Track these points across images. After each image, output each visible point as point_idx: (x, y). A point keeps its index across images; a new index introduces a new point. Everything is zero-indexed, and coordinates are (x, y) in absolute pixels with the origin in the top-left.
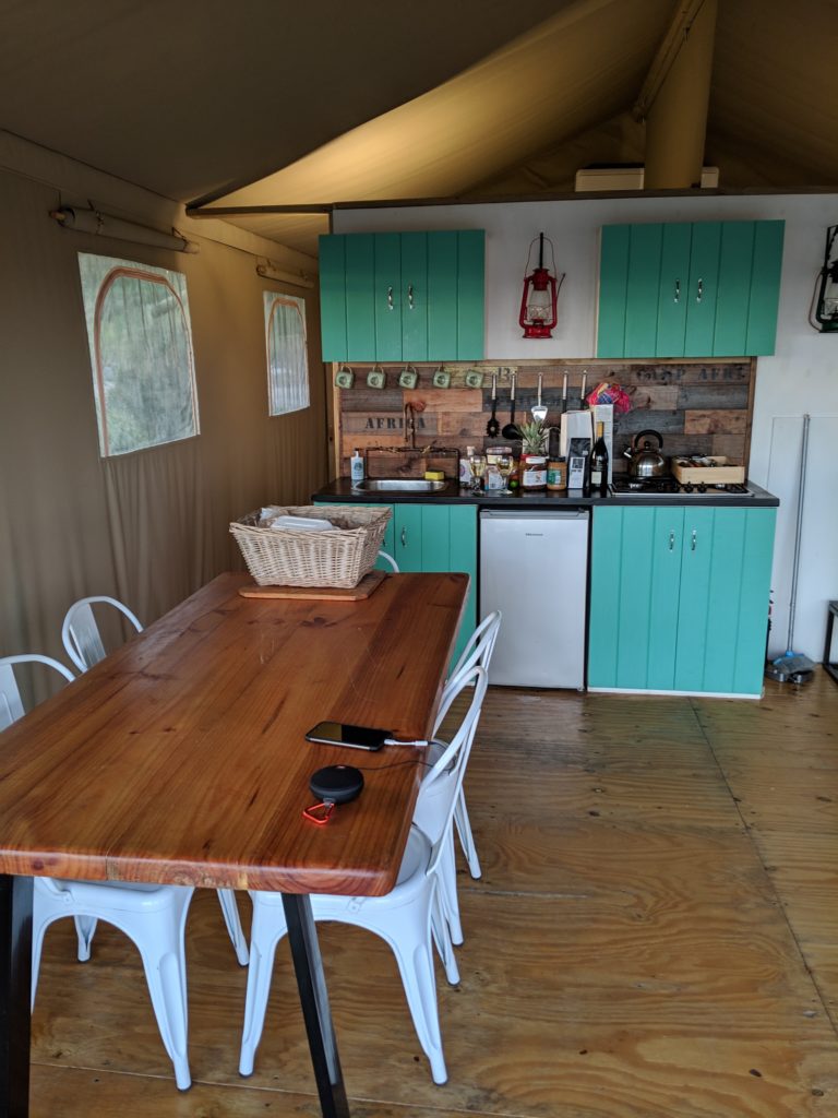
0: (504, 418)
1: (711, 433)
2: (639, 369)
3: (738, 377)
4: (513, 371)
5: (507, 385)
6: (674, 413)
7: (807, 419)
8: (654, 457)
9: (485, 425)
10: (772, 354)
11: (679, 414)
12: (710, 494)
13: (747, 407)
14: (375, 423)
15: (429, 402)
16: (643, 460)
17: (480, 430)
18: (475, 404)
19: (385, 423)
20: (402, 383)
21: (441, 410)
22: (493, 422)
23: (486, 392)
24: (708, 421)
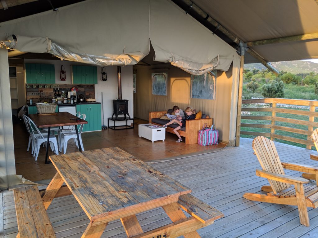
0: (57, 93)
1: (89, 95)
2: (78, 86)
3: (92, 87)
4: (58, 85)
5: (57, 88)
6: (84, 92)
7: (102, 93)
8: (82, 98)
9: (54, 94)
10: (97, 84)
11: (85, 92)
12: (92, 103)
13: (94, 91)
14: (33, 94)
15: (44, 90)
16: (81, 99)
17: (53, 95)
18: (52, 91)
19: (35, 94)
20: (39, 87)
21: (46, 91)
22: (55, 93)
23: (54, 89)
24: (88, 93)
